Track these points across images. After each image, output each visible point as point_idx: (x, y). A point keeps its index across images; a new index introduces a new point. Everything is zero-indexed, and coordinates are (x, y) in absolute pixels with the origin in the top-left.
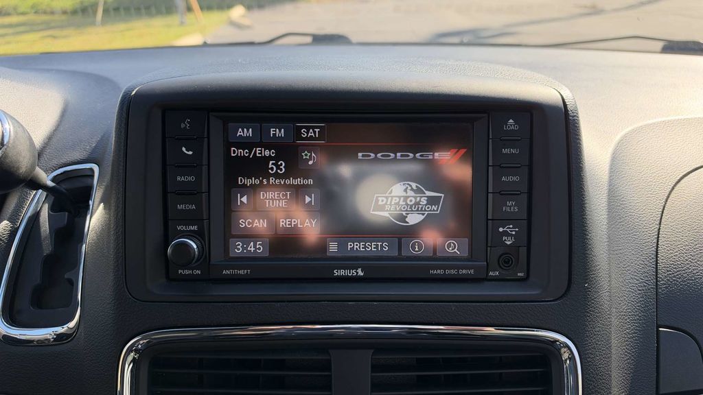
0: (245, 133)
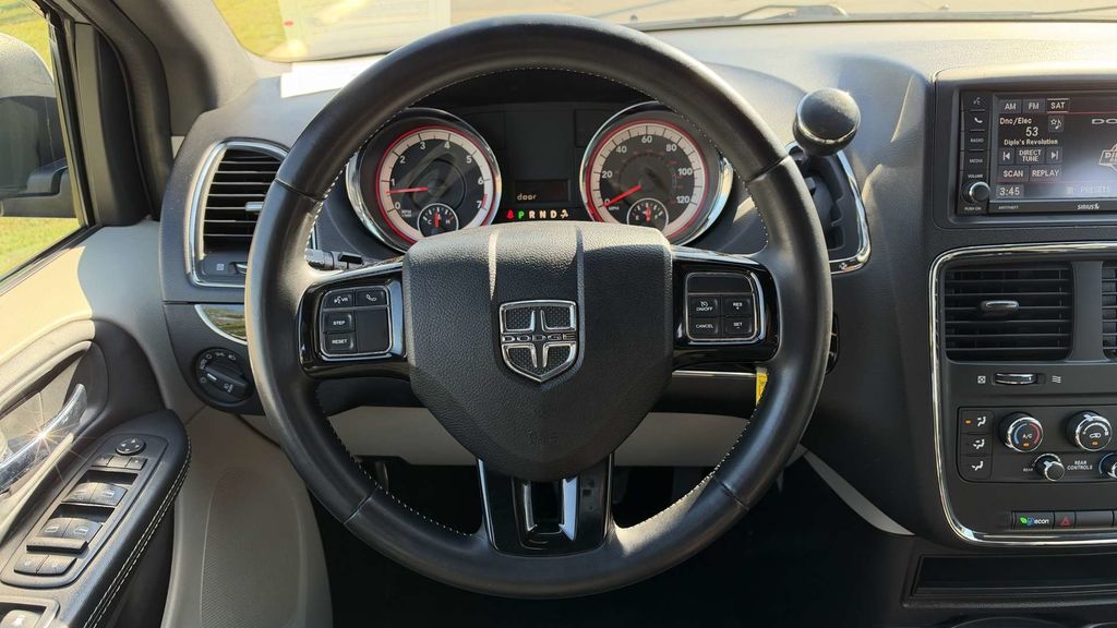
0: (1011, 106)
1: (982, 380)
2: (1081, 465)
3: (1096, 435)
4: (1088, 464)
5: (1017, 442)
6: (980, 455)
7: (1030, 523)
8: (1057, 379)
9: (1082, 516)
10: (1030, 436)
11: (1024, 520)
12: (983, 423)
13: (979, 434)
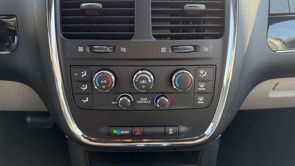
1: (81, 49)
2: (144, 100)
3: (144, 82)
4: (148, 100)
5: (98, 85)
6: (85, 94)
7: (118, 133)
8: (124, 50)
9: (148, 130)
10: (105, 81)
11: (115, 132)
12: (85, 75)
13: (83, 81)
